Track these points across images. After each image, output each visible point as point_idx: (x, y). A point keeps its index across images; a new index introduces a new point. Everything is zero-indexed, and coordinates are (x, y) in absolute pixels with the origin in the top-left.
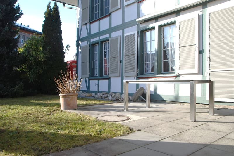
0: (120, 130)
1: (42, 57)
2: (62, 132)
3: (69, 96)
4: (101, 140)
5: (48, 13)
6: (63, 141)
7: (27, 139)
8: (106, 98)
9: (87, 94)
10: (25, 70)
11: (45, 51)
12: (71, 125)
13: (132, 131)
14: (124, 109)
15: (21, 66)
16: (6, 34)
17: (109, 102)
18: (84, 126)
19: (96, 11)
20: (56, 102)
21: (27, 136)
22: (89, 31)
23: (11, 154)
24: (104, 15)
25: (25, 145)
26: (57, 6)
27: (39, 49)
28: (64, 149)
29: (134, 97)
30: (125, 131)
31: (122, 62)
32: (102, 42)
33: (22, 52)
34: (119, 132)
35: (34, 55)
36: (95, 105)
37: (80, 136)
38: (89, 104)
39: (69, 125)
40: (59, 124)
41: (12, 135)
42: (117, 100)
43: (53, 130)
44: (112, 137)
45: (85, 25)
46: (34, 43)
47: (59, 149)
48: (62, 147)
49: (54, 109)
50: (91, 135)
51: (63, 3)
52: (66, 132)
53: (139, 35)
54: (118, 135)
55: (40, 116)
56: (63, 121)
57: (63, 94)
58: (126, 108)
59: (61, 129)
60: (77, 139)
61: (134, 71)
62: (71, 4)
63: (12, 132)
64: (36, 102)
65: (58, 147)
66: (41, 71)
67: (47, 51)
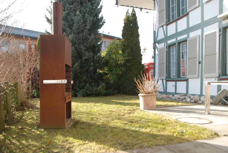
0: (203, 133)
1: (121, 60)
2: (144, 130)
3: (148, 96)
4: (184, 142)
5: (127, 19)
6: (145, 139)
7: (112, 133)
8: (184, 100)
9: (164, 96)
10: (107, 72)
11: (124, 54)
12: (152, 124)
13: (218, 136)
14: (205, 112)
15: (103, 68)
16: (92, 41)
17: (188, 104)
18: (164, 126)
19: (173, 12)
20: (135, 102)
21: (112, 131)
22: (166, 33)
23: (100, 145)
24: (181, 16)
25: (111, 139)
26: (134, 12)
27: (119, 53)
28: (147, 147)
29: (215, 99)
30: (209, 135)
31: (201, 62)
32: (179, 43)
33: (104, 56)
34: (202, 135)
35: (114, 58)
36: (173, 106)
37: (162, 136)
38: (167, 105)
39: (150, 124)
40: (140, 122)
41: (100, 129)
42: (196, 102)
43: (134, 127)
44: (195, 139)
45: (162, 27)
46: (114, 47)
47: (143, 146)
48: (145, 144)
49: (134, 108)
50: (173, 136)
51: (140, 8)
52: (148, 130)
53: (221, 32)
54: (202, 138)
55: (122, 114)
56: (143, 120)
57: (143, 95)
58: (207, 111)
59: (143, 127)
60: (159, 138)
61: (215, 72)
62: (147, 8)
63: (99, 126)
64: (117, 101)
65: (141, 144)
66: (120, 73)
67: (126, 54)
